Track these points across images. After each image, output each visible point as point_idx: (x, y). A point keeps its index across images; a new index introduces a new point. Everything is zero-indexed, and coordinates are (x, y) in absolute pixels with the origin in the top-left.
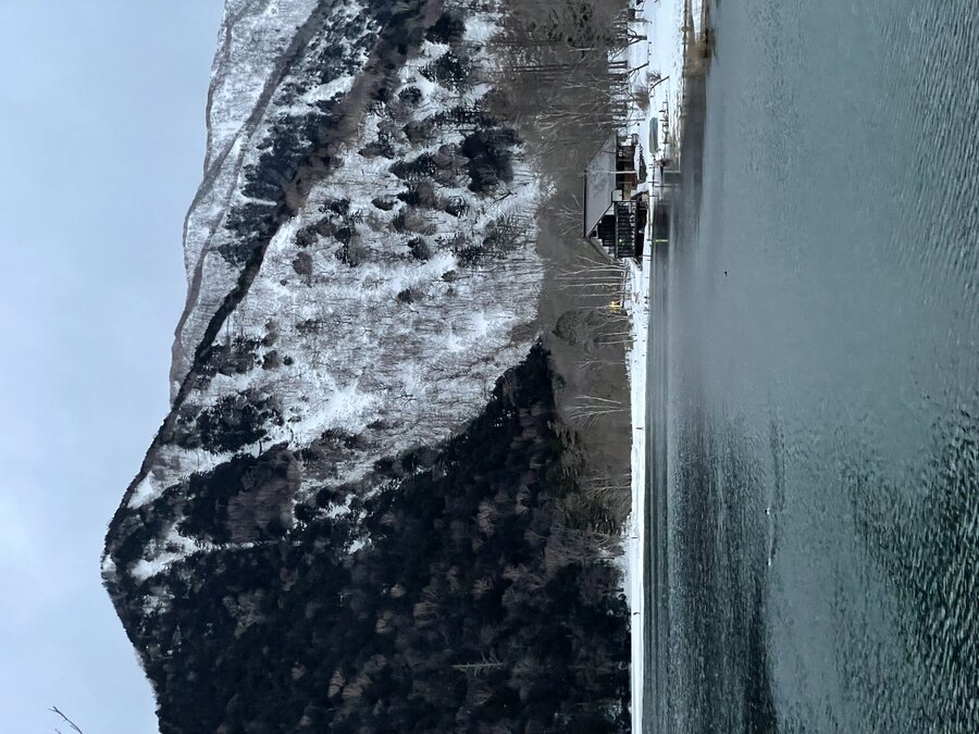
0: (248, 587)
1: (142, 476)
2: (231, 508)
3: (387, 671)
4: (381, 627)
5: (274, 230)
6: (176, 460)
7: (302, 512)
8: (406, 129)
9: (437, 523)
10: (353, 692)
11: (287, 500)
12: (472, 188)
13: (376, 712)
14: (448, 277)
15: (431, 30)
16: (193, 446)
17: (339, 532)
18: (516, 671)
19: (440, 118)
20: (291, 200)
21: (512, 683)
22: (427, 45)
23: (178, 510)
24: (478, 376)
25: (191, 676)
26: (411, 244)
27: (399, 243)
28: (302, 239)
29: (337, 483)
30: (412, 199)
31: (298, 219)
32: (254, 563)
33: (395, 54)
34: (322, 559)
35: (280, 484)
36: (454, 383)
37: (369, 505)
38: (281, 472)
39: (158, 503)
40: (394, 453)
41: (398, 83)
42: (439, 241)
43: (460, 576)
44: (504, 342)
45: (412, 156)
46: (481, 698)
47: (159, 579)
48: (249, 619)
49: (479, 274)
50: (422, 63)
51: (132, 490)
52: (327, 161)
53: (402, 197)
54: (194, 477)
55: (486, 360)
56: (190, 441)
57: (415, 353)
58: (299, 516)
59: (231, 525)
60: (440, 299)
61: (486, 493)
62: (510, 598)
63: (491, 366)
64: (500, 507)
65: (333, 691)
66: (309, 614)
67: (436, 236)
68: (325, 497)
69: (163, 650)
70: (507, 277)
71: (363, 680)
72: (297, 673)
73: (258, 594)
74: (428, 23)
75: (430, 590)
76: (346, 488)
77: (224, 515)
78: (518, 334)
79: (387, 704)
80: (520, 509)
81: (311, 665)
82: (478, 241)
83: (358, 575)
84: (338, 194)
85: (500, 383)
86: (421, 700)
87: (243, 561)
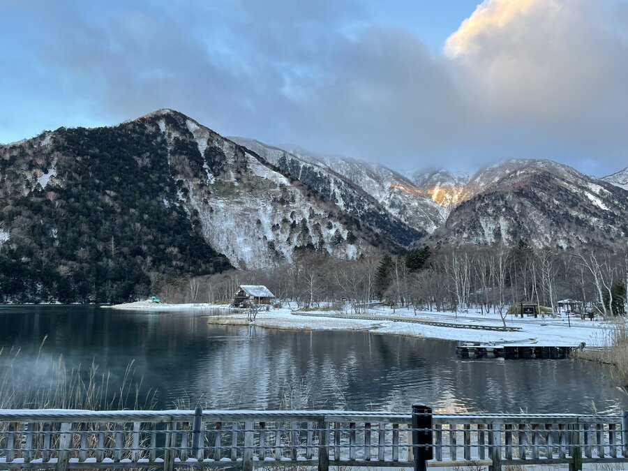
0: (153, 162)
1: (198, 125)
2: (183, 156)
3: (114, 212)
4: (132, 210)
5: (286, 176)
6: (204, 137)
7: (180, 183)
8: (318, 224)
9: (172, 232)
10: (107, 200)
11: (185, 177)
12: (296, 247)
13: (98, 208)
14: (265, 238)
15: (352, 234)
16: (208, 144)
17: (172, 196)
18: (110, 260)
19: (321, 236)
20: (296, 183)
21: (105, 259)
22: (347, 232)
23: (184, 137)
24: (228, 248)
25: (119, 140)
26: (278, 225)
27: (278, 220)
28: (282, 186)
29: (190, 196)
30: (293, 226)
31: (289, 185)
32: (162, 164)
33: (344, 220)
34: (162, 189)
35: (192, 175)
36: (225, 239)
37: (181, 207)
38: (196, 175)
39: (187, 130)
40: (201, 216)
41: (334, 221)
42: (278, 235)
43: (150, 240)
44: (239, 257)
45: (308, 225)
46: (100, 247)
47: (158, 129)
48: (140, 162)
49: (265, 248)
50: (341, 230)
51: (193, 121)
52: (309, 195)
53: (295, 222)
54: (196, 144)
55: (233, 251)
56: (210, 143)
57: (238, 225)
58: (179, 181)
59: (177, 156)
60: (257, 235)
61: (182, 250)
62: (139, 259)
63: (231, 253)
64: (176, 255)
65: (108, 192)
66: (140, 184)
67: (280, 233)
68: (186, 191)
69: (130, 130)
70: (263, 259)
71: (111, 204)
72: (117, 179)
73: (149, 166)
74: (355, 233)
75: (145, 229)
76: (188, 199)
77: (181, 154)
78: (242, 263)
79: (101, 212)
80: (174, 263)
81: (120, 184)
82: (277, 248)
83: (154, 202)
84: (297, 200)
85: (224, 256)
86: (102, 224)
87: (163, 160)
